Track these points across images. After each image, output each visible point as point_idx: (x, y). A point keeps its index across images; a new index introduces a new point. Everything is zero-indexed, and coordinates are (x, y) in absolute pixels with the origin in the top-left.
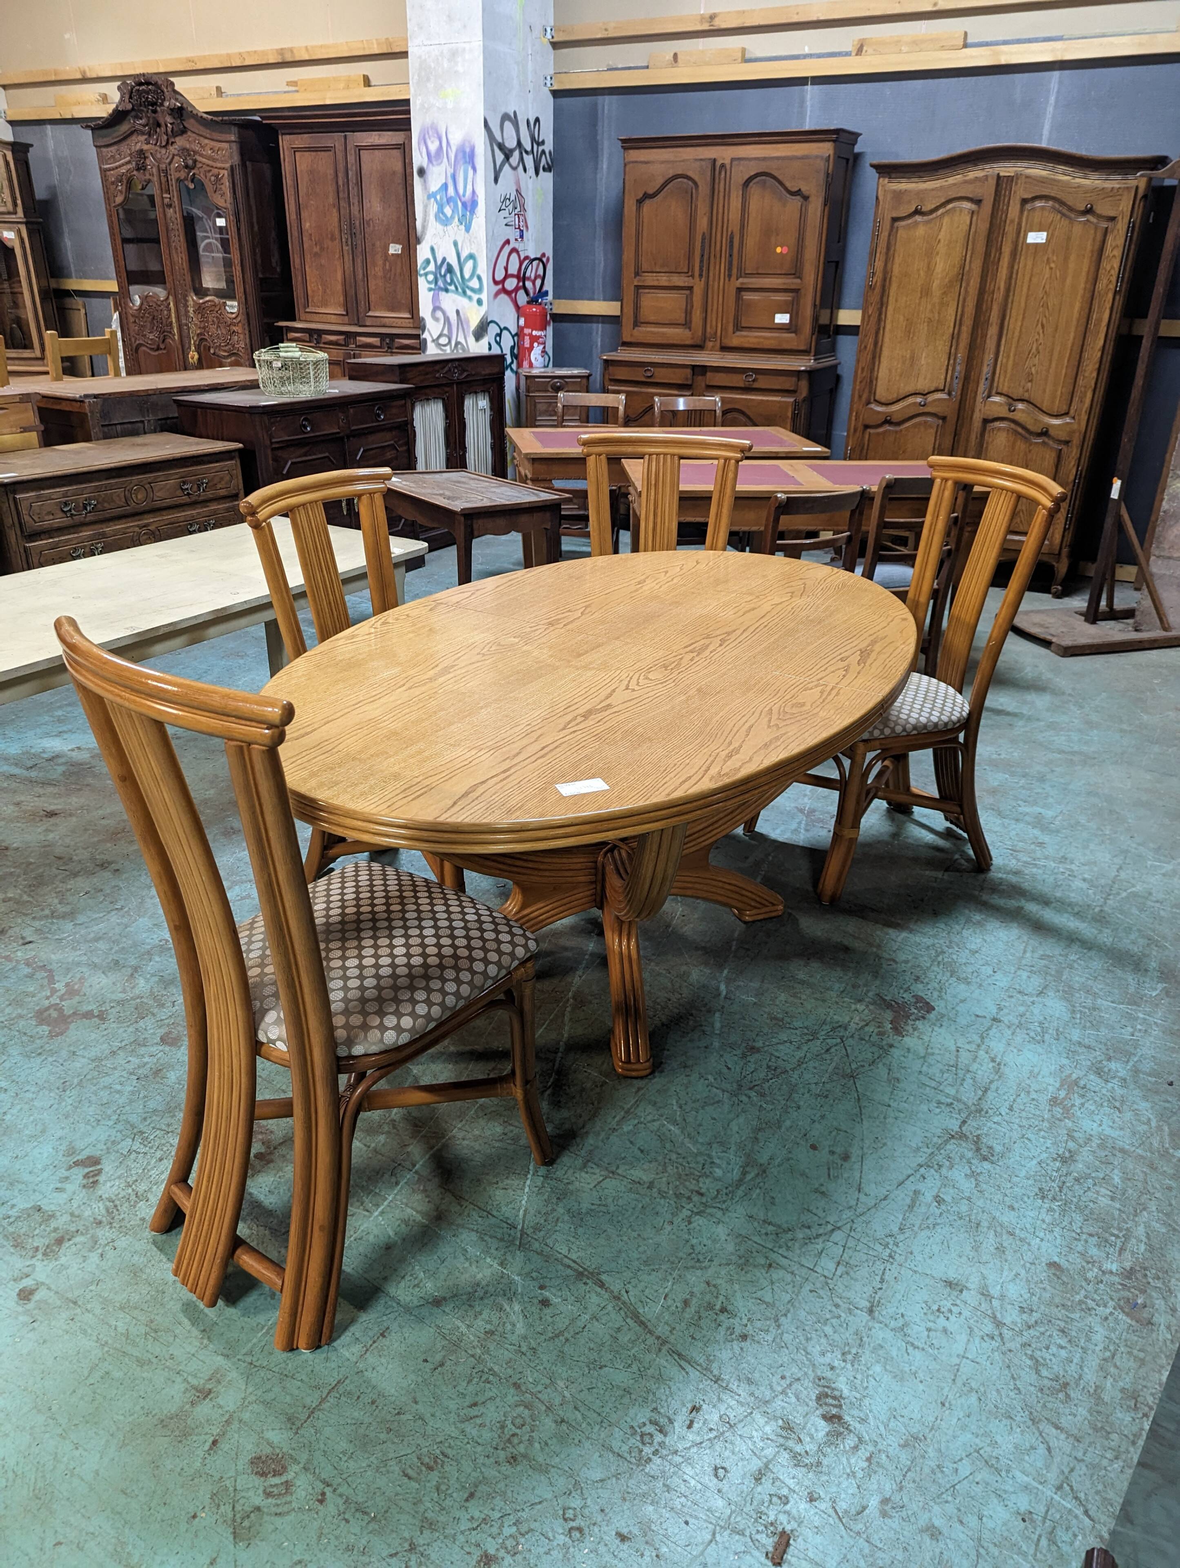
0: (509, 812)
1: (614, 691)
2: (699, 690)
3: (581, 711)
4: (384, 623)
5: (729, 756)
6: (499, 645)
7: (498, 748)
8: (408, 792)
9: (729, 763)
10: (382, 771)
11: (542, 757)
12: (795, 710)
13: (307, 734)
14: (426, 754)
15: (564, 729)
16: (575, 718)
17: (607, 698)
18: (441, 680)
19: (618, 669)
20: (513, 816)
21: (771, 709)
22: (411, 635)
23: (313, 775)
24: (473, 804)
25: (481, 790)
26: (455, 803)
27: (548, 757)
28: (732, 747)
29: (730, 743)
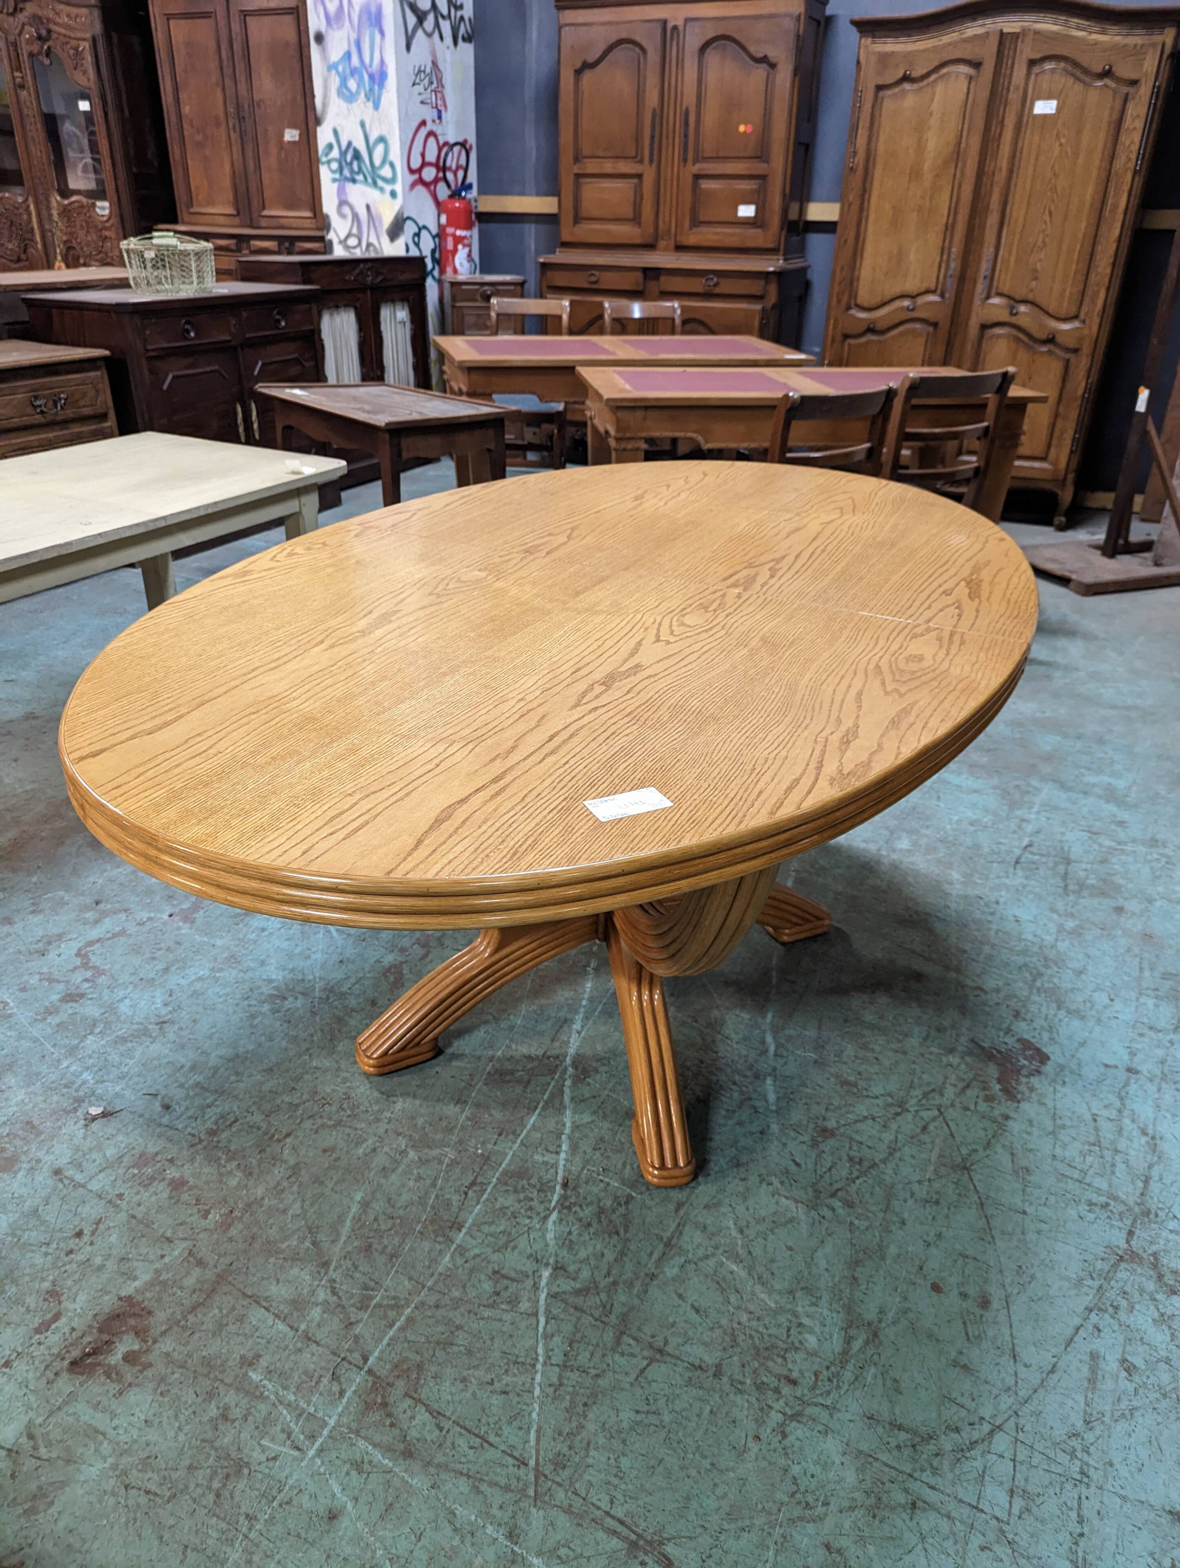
0: (515, 855)
1: (639, 643)
2: (764, 639)
3: (598, 675)
4: (290, 555)
5: (845, 743)
6: (459, 580)
7: (480, 739)
8: (338, 824)
9: (849, 754)
10: (292, 786)
11: (552, 753)
12: (913, 666)
13: (167, 724)
14: (364, 753)
15: (577, 705)
16: (591, 688)
17: (632, 655)
18: (379, 633)
19: (637, 611)
20: (524, 863)
21: (877, 666)
22: (329, 570)
23: (174, 796)
24: (451, 842)
25: (461, 813)
26: (419, 842)
27: (562, 752)
28: (843, 728)
29: (839, 721)
